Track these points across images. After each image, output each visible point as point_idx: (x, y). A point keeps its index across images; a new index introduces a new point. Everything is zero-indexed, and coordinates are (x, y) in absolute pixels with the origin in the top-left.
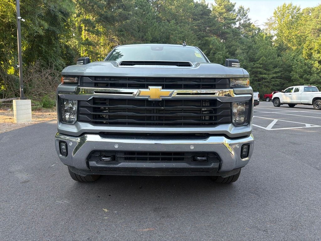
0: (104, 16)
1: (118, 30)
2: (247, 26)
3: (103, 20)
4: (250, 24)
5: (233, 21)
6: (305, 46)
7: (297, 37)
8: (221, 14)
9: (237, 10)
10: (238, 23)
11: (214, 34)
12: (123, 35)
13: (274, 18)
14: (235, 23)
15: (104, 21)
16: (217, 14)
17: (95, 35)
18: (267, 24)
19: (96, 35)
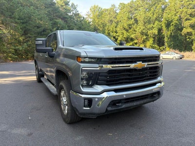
2: (77, 15)
4: (78, 14)
5: (69, 11)
6: (106, 28)
7: (102, 24)
8: (62, 6)
9: (70, 5)
10: (72, 12)
11: (59, 18)
13: (90, 12)
14: (70, 12)
16: (60, 6)
18: (87, 15)
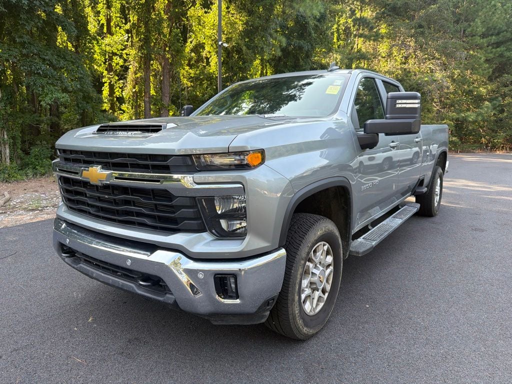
0: (390, 6)
1: (415, 27)
3: (389, 13)
12: (422, 33)
15: (390, 15)
17: (372, 42)
19: (374, 40)
